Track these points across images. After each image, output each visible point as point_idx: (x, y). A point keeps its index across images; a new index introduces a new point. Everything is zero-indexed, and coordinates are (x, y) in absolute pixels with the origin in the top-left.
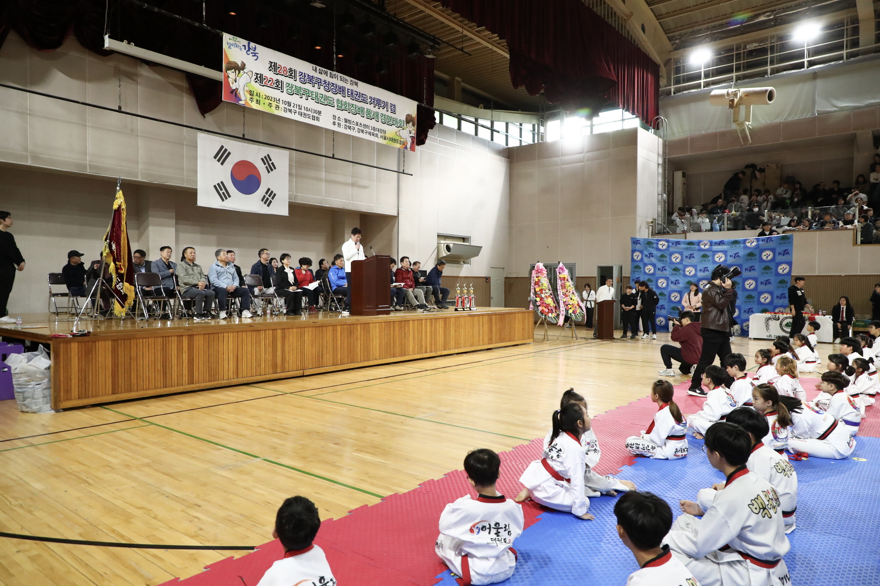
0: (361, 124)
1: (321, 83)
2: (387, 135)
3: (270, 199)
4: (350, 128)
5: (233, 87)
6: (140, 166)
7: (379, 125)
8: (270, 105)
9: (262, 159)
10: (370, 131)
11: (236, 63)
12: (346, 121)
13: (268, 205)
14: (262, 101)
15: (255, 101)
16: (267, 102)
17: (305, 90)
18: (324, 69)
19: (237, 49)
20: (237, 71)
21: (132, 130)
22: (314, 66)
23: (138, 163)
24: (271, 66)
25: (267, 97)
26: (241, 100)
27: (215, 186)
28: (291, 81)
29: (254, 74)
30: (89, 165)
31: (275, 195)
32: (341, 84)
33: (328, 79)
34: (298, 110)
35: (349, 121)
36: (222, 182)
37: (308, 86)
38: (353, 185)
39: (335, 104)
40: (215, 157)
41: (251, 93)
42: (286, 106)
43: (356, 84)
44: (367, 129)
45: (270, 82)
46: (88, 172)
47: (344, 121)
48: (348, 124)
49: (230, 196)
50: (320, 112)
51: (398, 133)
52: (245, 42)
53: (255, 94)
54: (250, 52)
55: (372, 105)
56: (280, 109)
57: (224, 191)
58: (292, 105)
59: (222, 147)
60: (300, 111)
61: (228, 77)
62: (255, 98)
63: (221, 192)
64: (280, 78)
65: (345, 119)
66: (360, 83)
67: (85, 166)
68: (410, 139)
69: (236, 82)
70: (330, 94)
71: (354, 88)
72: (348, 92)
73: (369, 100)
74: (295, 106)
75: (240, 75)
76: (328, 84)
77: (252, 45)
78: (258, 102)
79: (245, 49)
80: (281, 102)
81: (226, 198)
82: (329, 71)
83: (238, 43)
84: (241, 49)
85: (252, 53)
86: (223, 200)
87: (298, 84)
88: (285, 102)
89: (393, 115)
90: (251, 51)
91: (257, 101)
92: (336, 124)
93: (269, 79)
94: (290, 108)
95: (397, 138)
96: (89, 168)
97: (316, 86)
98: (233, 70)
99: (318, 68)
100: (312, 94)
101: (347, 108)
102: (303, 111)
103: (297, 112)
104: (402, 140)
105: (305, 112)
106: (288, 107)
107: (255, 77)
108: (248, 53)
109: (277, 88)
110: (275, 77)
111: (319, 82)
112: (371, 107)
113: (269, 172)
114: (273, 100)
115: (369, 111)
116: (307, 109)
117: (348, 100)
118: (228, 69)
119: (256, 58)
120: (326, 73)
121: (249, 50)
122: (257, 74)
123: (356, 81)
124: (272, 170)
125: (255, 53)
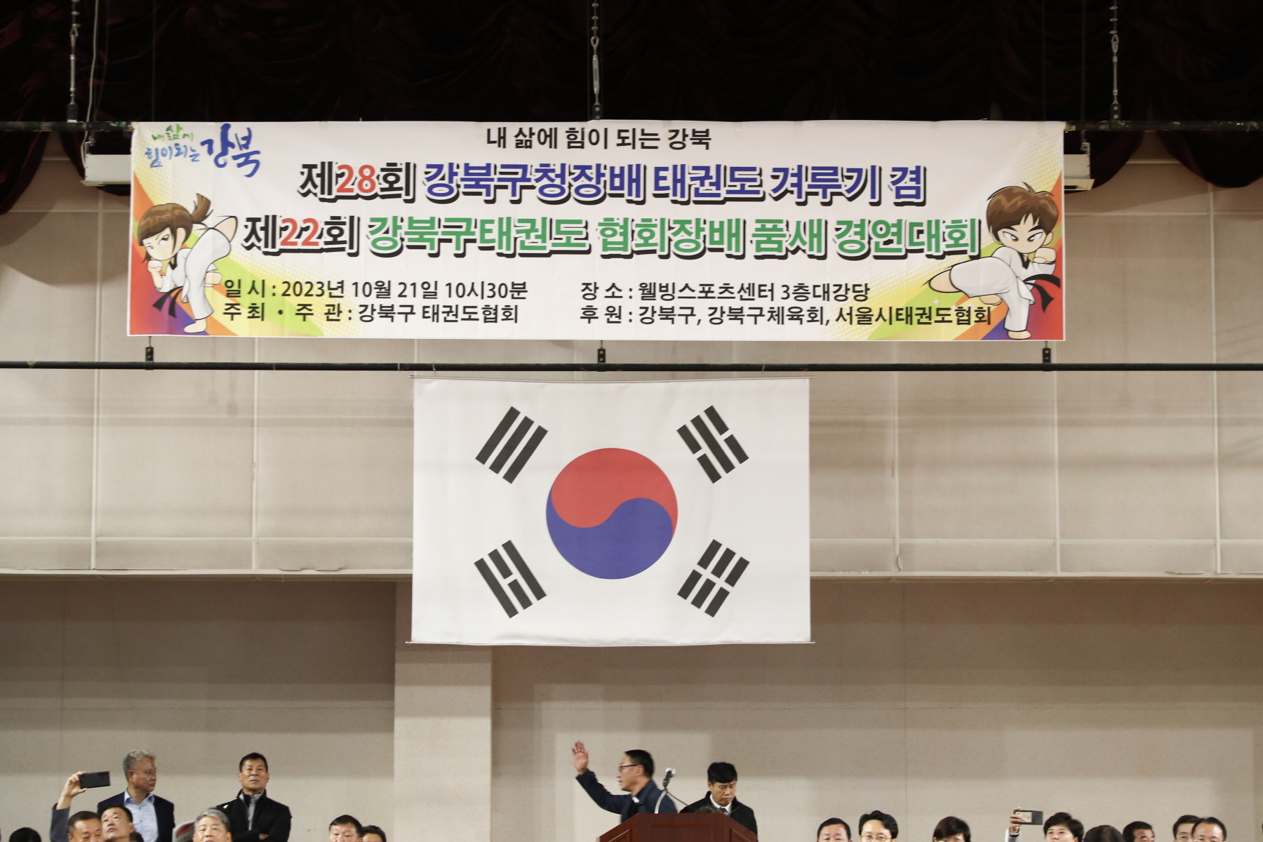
0: (726, 288)
1: (524, 179)
2: (873, 303)
3: (720, 583)
4: (667, 314)
5: (164, 284)
6: (258, 524)
7: (836, 271)
8: (304, 311)
9: (684, 432)
10: (778, 303)
11: (176, 207)
12: (648, 291)
13: (712, 611)
14: (271, 304)
15: (245, 311)
16: (293, 302)
17: (453, 225)
18: (537, 126)
19: (183, 161)
20: (181, 232)
21: (232, 409)
22: (494, 126)
23: (249, 513)
24: (310, 178)
25: (292, 288)
26: (193, 321)
27: (481, 565)
28: (392, 208)
29: (242, 222)
30: (97, 543)
31: (743, 564)
32: (619, 157)
33: (561, 156)
34: (419, 302)
35: (664, 288)
36: (509, 547)
37: (469, 207)
38: (1230, 460)
39: (596, 241)
40: (482, 457)
41: (232, 290)
42: (373, 300)
43: (702, 139)
44: (758, 302)
45: (305, 234)
46: (94, 567)
47: (637, 294)
48: (658, 303)
49: (540, 594)
50: (519, 289)
51: (942, 283)
52: (211, 129)
53: (246, 287)
54: (228, 157)
55: (791, 199)
56: (343, 317)
57: (516, 575)
58: (395, 290)
59: (513, 414)
60: (430, 302)
61: (148, 258)
62: (245, 300)
63: (504, 583)
64: (343, 209)
65: (643, 287)
66: (719, 130)
67: (83, 552)
68: (1026, 291)
69: (174, 266)
70: (573, 209)
71: (693, 156)
72: (658, 178)
73: (769, 185)
74: (410, 289)
75: (189, 242)
76: (562, 176)
77: (238, 129)
78: (256, 312)
79: (210, 151)
80: (349, 289)
81: (526, 603)
82: (563, 127)
83: (182, 142)
84: (194, 157)
85: (235, 158)
86: (511, 611)
87: (424, 209)
88: (364, 288)
89: (910, 214)
90: (232, 152)
91: (253, 308)
92: (601, 313)
93: (301, 224)
94: (386, 302)
95: (936, 302)
96: (97, 556)
97: (504, 196)
98: (167, 231)
99: (512, 128)
100: (484, 231)
101: (657, 239)
102: (442, 299)
103: (418, 310)
104: (973, 304)
105: (454, 301)
106: (377, 303)
107: (248, 231)
108: (221, 161)
109: (334, 246)
110: (323, 212)
111: (516, 179)
112: (786, 210)
113: (714, 477)
114: (315, 291)
115: (769, 229)
116: (460, 289)
117: (658, 209)
118: (147, 233)
119: (251, 167)
120: (551, 139)
121: (224, 153)
122: (254, 221)
123: (701, 126)
124: (728, 467)
125: (247, 155)
